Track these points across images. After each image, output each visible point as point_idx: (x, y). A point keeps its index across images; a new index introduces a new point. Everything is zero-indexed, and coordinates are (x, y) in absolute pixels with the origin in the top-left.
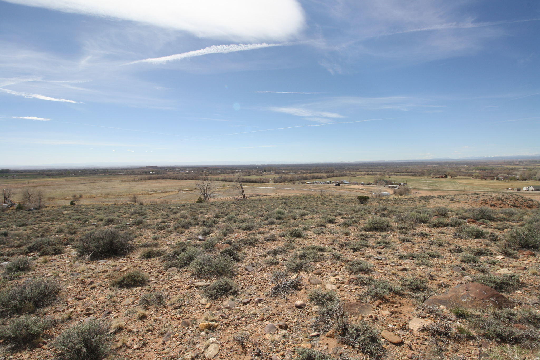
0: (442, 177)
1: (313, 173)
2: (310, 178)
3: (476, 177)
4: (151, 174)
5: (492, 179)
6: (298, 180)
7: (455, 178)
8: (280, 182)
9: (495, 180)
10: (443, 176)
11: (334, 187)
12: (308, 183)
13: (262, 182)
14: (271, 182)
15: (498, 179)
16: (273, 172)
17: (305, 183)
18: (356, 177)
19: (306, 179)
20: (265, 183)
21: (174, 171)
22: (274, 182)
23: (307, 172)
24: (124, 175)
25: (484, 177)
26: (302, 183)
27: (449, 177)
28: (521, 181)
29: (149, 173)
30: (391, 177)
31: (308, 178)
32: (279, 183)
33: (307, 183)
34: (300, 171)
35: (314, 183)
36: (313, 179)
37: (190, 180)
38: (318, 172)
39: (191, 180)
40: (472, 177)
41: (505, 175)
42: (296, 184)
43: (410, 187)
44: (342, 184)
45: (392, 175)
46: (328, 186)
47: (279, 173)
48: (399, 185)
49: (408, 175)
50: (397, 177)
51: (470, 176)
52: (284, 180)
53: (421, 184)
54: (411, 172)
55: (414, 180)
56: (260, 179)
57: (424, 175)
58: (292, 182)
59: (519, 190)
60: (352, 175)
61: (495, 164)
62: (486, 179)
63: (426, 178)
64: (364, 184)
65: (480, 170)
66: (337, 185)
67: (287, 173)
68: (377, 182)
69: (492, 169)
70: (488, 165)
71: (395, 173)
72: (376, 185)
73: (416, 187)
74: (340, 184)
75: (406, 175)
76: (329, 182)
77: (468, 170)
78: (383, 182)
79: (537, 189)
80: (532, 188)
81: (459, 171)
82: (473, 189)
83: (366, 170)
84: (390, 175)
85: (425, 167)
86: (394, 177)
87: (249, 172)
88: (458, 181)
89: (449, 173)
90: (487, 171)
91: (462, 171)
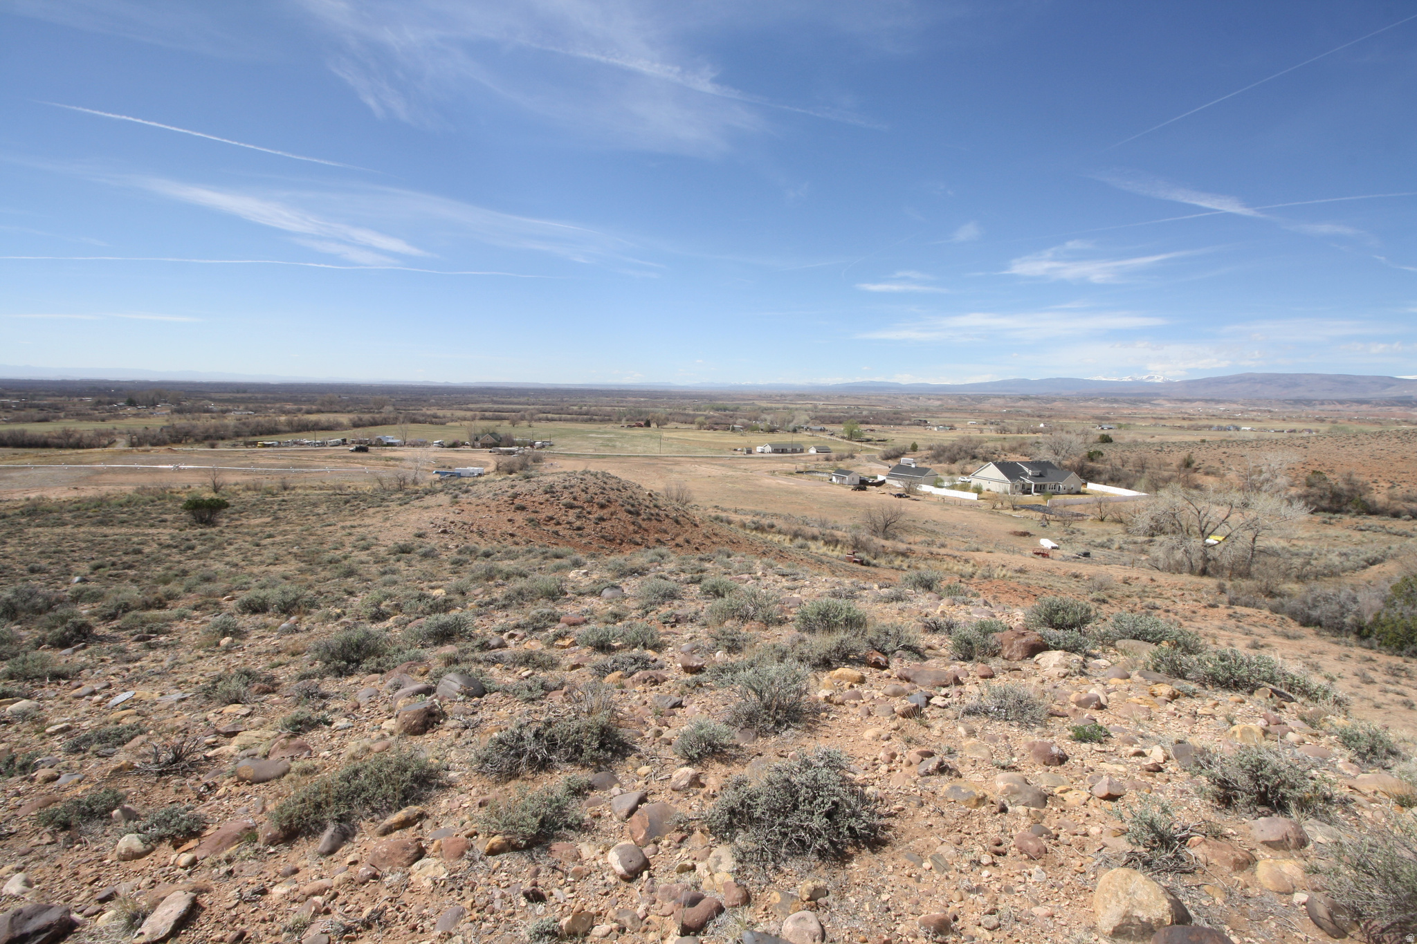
0: (640, 426)
1: (319, 411)
2: (287, 429)
3: (701, 426)
5: (724, 430)
6: (238, 435)
7: (665, 426)
9: (729, 432)
10: (643, 423)
11: (345, 457)
12: (269, 446)
14: (121, 444)
15: (733, 429)
16: (164, 410)
17: (255, 444)
18: (443, 424)
19: (273, 431)
22: (133, 445)
23: (300, 410)
25: (714, 426)
26: (246, 444)
27: (654, 425)
30: (534, 424)
31: (282, 427)
32: (148, 447)
33: (265, 446)
34: (278, 405)
35: (287, 444)
36: (298, 431)
38: (338, 408)
40: (694, 426)
41: (746, 421)
42: (222, 447)
43: (556, 449)
44: (375, 445)
45: (540, 420)
46: (328, 454)
47: (190, 411)
48: (532, 445)
49: (576, 420)
50: (551, 424)
51: (692, 423)
52: (177, 437)
53: (585, 443)
54: (586, 414)
55: (582, 431)
56: (68, 434)
57: (610, 420)
58: (207, 443)
59: (749, 452)
60: (434, 420)
61: (744, 400)
62: (715, 430)
63: (609, 427)
64: (441, 445)
65: (717, 410)
66: (358, 450)
67: (224, 412)
68: (477, 440)
69: (736, 409)
70: (734, 399)
71: (550, 416)
72: (473, 446)
73: (569, 449)
74: (371, 445)
75: (572, 420)
76: (344, 442)
77: (697, 410)
78: (491, 440)
79: (776, 451)
80: (769, 449)
81: (681, 411)
82: (678, 452)
83: (485, 406)
84: (536, 421)
85: (622, 401)
86: (543, 424)
87: (56, 408)
88: (666, 435)
89: (653, 417)
90: (727, 412)
91: (687, 412)
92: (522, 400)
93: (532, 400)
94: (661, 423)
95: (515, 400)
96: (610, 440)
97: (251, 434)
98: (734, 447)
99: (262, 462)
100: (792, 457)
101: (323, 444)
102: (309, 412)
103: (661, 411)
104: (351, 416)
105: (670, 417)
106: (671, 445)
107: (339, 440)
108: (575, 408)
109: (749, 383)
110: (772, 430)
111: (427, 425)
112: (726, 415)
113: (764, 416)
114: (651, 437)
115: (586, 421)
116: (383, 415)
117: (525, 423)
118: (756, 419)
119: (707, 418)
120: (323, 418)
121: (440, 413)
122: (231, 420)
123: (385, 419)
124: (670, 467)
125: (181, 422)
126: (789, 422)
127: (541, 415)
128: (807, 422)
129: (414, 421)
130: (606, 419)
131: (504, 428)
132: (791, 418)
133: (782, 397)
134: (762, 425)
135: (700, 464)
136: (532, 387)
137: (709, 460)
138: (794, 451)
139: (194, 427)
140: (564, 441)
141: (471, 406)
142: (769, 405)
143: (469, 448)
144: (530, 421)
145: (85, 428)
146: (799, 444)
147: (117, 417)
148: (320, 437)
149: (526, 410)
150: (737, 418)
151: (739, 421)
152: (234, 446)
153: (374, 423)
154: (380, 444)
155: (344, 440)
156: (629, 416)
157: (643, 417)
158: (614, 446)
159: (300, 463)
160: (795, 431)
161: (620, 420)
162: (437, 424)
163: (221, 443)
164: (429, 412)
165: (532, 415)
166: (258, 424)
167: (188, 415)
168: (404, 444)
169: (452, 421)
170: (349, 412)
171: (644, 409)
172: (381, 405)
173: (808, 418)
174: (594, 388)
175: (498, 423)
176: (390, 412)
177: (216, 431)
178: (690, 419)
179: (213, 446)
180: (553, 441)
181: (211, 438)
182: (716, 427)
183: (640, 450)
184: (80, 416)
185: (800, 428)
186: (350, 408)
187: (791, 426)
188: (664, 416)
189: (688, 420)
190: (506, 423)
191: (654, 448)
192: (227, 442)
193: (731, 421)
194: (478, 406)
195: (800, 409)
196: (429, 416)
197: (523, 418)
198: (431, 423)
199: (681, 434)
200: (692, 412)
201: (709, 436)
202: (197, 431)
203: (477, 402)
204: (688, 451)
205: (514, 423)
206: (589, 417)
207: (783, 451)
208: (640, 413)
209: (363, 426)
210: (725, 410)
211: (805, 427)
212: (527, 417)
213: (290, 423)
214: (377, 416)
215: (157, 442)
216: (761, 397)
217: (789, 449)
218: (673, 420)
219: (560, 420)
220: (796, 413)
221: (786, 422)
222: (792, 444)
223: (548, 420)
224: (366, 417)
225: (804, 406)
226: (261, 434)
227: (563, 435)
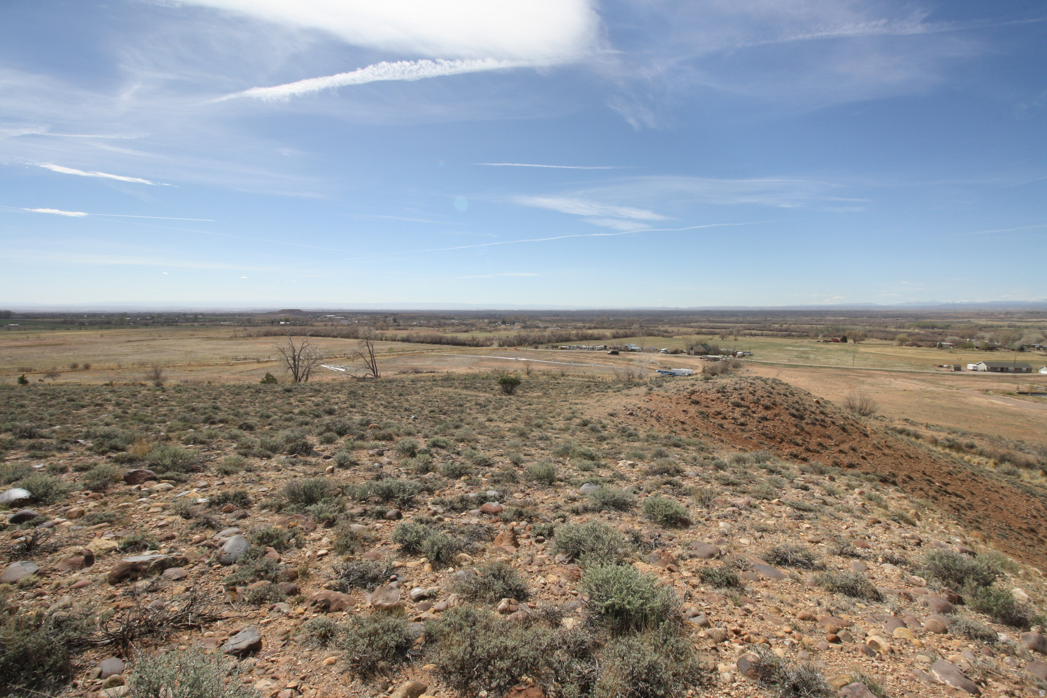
0: (837, 341)
1: (595, 328)
2: (575, 338)
3: (902, 342)
4: (282, 325)
5: (930, 346)
6: (549, 341)
7: (863, 342)
8: (509, 346)
9: (935, 349)
10: (839, 339)
11: (604, 358)
12: (564, 349)
13: (477, 345)
14: (495, 345)
15: (941, 346)
16: (517, 326)
17: (557, 347)
18: (671, 337)
19: (567, 340)
20: (482, 346)
21: (331, 319)
22: (500, 346)
23: (584, 327)
24: (228, 325)
25: (918, 343)
26: (553, 347)
27: (850, 341)
28: (983, 352)
29: (279, 323)
30: (739, 338)
31: (572, 338)
32: (506, 347)
33: (562, 349)
34: (573, 324)
35: (573, 348)
36: (581, 340)
37: (342, 337)
38: (606, 325)
39: (345, 337)
40: (894, 343)
41: (956, 338)
42: (541, 349)
43: (754, 359)
44: (624, 351)
45: (745, 335)
46: (595, 355)
47: (529, 327)
48: (734, 355)
49: (776, 336)
50: (753, 339)
51: (892, 340)
52: (521, 342)
53: (781, 355)
54: (786, 331)
55: (780, 345)
56: (474, 339)
57: (807, 336)
58: (534, 345)
59: (958, 369)
60: (665, 334)
61: (958, 318)
62: (919, 346)
63: (806, 341)
64: (666, 352)
65: (924, 327)
66: (613, 353)
67: (545, 328)
68: (692, 349)
69: (947, 327)
70: (944, 317)
71: (753, 332)
72: (689, 354)
73: (766, 359)
74: (621, 350)
75: (772, 336)
76: (605, 347)
77: (900, 327)
78: (702, 349)
79: (992, 368)
80: (983, 366)
81: (882, 329)
82: (873, 365)
83: (703, 324)
84: (741, 335)
85: (821, 320)
86: (748, 338)
87: (472, 325)
88: (862, 349)
89: (850, 334)
90: (936, 330)
91: (888, 329)
92: (732, 319)
93: (740, 319)
94: (858, 339)
95: (727, 320)
96: (804, 352)
97: (557, 341)
98: (939, 364)
99: (559, 358)
100: (1015, 377)
101: (593, 349)
102: (589, 328)
103: (859, 329)
104: (613, 331)
105: (869, 334)
106: (866, 359)
107: (603, 346)
108: (777, 326)
109: (965, 301)
110: (991, 348)
111: (660, 338)
112: (934, 333)
113: (980, 334)
114: (847, 351)
115: (785, 336)
116: (632, 330)
117: (732, 337)
118: (971, 337)
119: (910, 335)
120: (596, 332)
121: (670, 329)
122: (547, 333)
123: (633, 333)
124: (862, 379)
125: (524, 333)
126: (1014, 340)
127: (746, 332)
128: (1040, 341)
129: (651, 335)
130: (804, 335)
131: (715, 341)
132: (1017, 336)
133: (1008, 315)
134: (975, 342)
135: (895, 378)
136: (741, 309)
137: (907, 375)
138: (1018, 370)
139: (528, 336)
140: (762, 352)
141: (693, 324)
142: (990, 323)
143: (686, 355)
144: (736, 336)
145: (480, 336)
146: (1025, 363)
147: (497, 330)
148: (592, 344)
149: (734, 327)
150: (946, 336)
151: (949, 338)
152: (547, 348)
153: (626, 336)
154: (627, 350)
155: (606, 347)
156: (826, 333)
157: (840, 333)
158: (808, 358)
159: (579, 360)
160: (1022, 349)
161: (816, 336)
162: (666, 337)
163: (540, 346)
164: (662, 329)
165: (739, 331)
166: (561, 336)
167: (529, 330)
168: (642, 350)
169: (678, 335)
170: (612, 328)
171: (841, 327)
172: (632, 323)
173: (1041, 337)
174: (795, 309)
175: (710, 337)
176: (636, 329)
177: (539, 339)
178: (890, 336)
179: (536, 348)
180: (752, 352)
181: (536, 343)
182: (920, 343)
183: (833, 362)
184: (482, 330)
185: (1029, 346)
186: (613, 326)
187: (1017, 344)
188: (861, 333)
189: (888, 337)
190: (717, 337)
191: (847, 361)
192: (543, 346)
193: (939, 338)
194: (698, 324)
195: (1032, 327)
196: (661, 331)
197: (731, 334)
198: (663, 336)
199: (879, 349)
200: (894, 330)
201: (911, 352)
202: (530, 339)
203: (697, 322)
204: (884, 365)
205: (723, 337)
206: (788, 334)
207: (1002, 370)
208: (838, 330)
209: (619, 337)
210: (933, 327)
211: (1037, 345)
212: (734, 332)
213: (577, 335)
214: (628, 331)
215: (511, 345)
216: (979, 315)
217: (1011, 368)
218: (872, 337)
219: (762, 335)
220: (1025, 331)
221: (1007, 340)
222: (1015, 363)
223: (751, 335)
224: (621, 332)
225: (1038, 324)
226: (562, 341)
227: (762, 347)
